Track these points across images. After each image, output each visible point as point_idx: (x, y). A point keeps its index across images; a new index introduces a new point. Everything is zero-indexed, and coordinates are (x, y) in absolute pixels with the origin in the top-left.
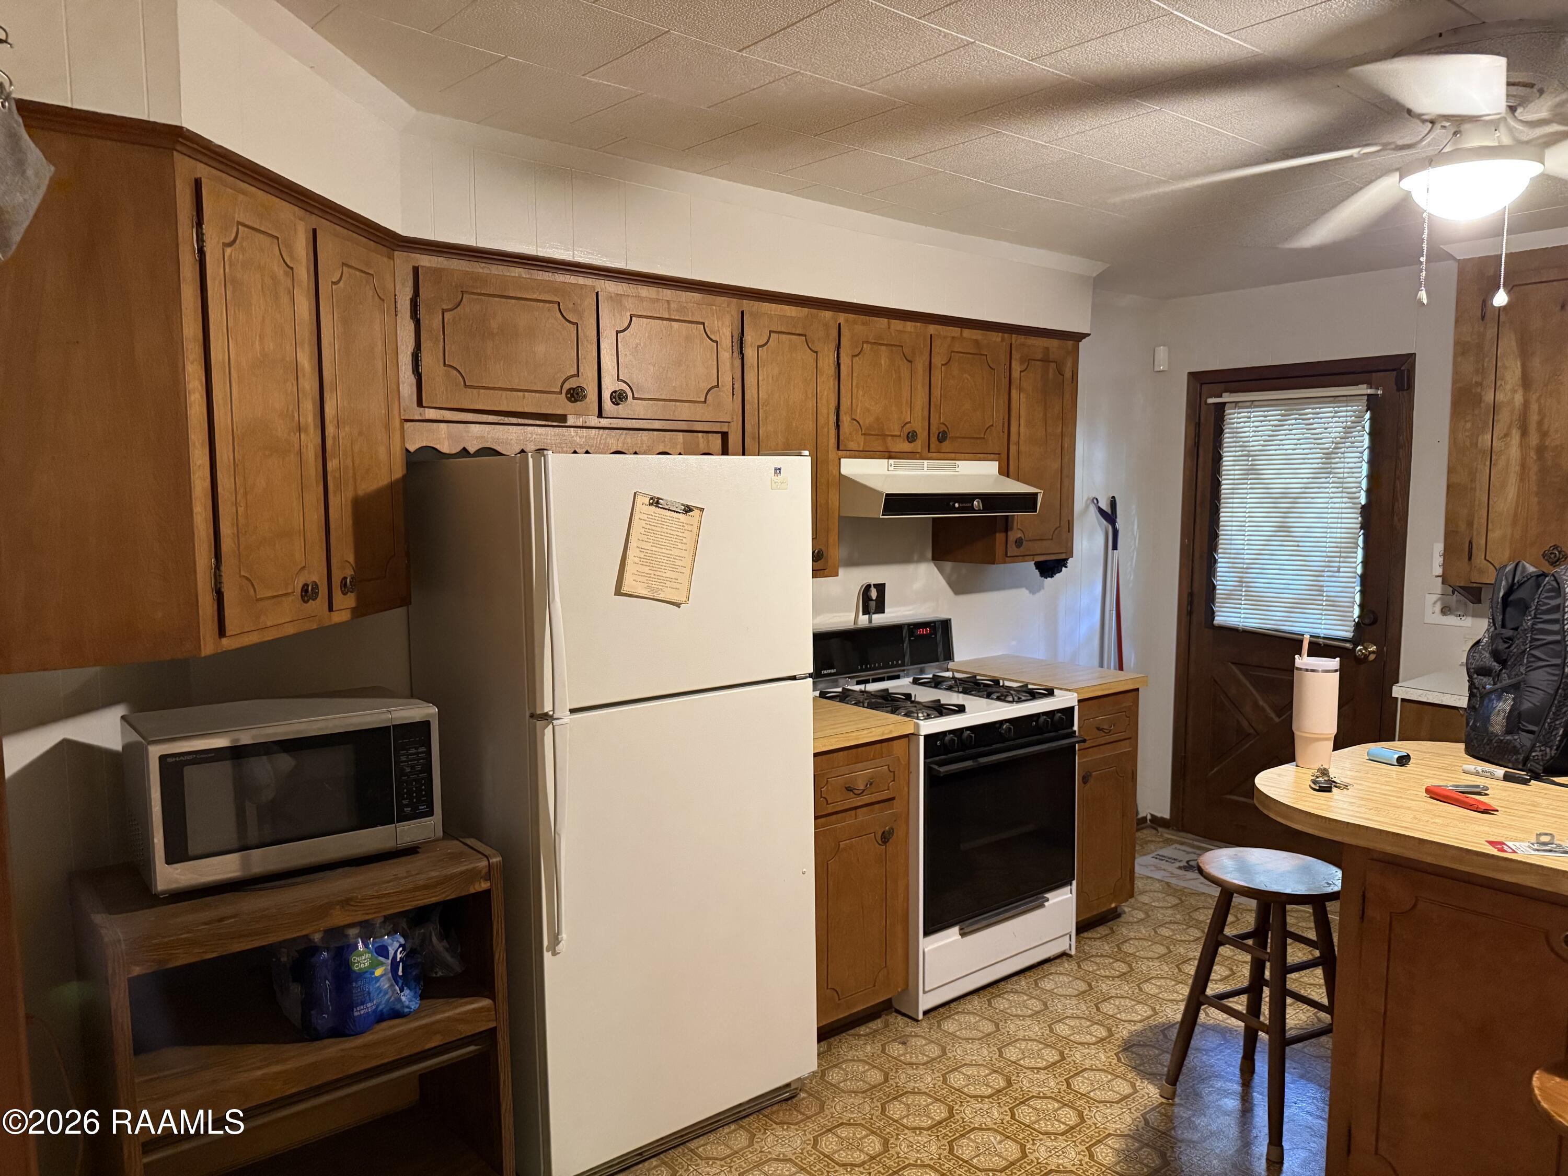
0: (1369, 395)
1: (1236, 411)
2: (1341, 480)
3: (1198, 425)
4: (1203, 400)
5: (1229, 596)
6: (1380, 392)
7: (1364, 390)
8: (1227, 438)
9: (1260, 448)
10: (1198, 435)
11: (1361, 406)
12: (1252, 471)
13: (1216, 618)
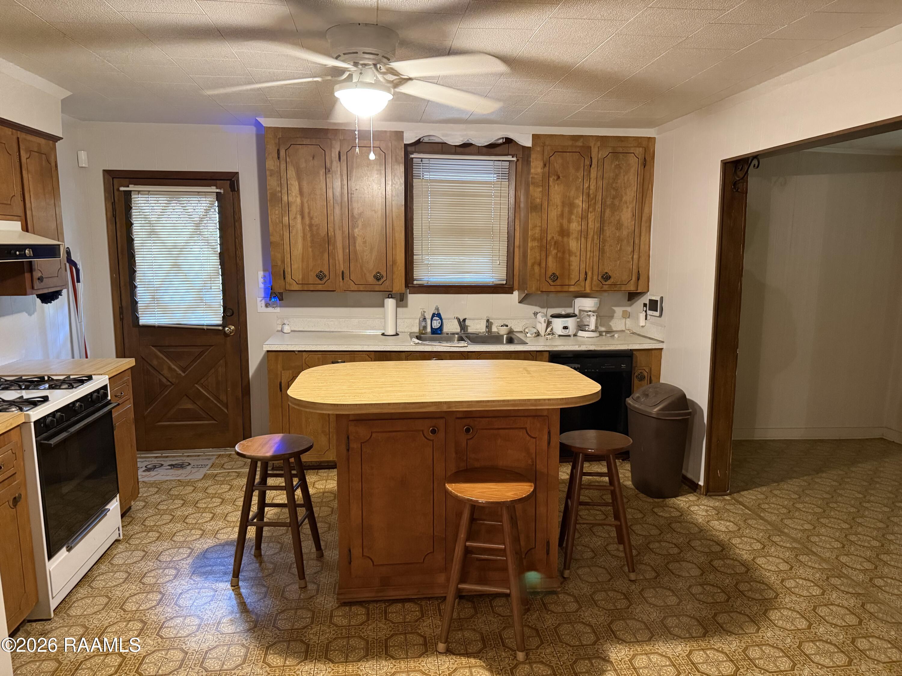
0: (217, 193)
1: (140, 196)
2: (207, 239)
3: (113, 204)
4: (116, 188)
5: (147, 307)
6: (222, 191)
7: (214, 189)
8: (135, 212)
9: (156, 219)
10: (114, 210)
11: (213, 198)
12: (152, 233)
13: (140, 321)
